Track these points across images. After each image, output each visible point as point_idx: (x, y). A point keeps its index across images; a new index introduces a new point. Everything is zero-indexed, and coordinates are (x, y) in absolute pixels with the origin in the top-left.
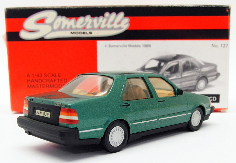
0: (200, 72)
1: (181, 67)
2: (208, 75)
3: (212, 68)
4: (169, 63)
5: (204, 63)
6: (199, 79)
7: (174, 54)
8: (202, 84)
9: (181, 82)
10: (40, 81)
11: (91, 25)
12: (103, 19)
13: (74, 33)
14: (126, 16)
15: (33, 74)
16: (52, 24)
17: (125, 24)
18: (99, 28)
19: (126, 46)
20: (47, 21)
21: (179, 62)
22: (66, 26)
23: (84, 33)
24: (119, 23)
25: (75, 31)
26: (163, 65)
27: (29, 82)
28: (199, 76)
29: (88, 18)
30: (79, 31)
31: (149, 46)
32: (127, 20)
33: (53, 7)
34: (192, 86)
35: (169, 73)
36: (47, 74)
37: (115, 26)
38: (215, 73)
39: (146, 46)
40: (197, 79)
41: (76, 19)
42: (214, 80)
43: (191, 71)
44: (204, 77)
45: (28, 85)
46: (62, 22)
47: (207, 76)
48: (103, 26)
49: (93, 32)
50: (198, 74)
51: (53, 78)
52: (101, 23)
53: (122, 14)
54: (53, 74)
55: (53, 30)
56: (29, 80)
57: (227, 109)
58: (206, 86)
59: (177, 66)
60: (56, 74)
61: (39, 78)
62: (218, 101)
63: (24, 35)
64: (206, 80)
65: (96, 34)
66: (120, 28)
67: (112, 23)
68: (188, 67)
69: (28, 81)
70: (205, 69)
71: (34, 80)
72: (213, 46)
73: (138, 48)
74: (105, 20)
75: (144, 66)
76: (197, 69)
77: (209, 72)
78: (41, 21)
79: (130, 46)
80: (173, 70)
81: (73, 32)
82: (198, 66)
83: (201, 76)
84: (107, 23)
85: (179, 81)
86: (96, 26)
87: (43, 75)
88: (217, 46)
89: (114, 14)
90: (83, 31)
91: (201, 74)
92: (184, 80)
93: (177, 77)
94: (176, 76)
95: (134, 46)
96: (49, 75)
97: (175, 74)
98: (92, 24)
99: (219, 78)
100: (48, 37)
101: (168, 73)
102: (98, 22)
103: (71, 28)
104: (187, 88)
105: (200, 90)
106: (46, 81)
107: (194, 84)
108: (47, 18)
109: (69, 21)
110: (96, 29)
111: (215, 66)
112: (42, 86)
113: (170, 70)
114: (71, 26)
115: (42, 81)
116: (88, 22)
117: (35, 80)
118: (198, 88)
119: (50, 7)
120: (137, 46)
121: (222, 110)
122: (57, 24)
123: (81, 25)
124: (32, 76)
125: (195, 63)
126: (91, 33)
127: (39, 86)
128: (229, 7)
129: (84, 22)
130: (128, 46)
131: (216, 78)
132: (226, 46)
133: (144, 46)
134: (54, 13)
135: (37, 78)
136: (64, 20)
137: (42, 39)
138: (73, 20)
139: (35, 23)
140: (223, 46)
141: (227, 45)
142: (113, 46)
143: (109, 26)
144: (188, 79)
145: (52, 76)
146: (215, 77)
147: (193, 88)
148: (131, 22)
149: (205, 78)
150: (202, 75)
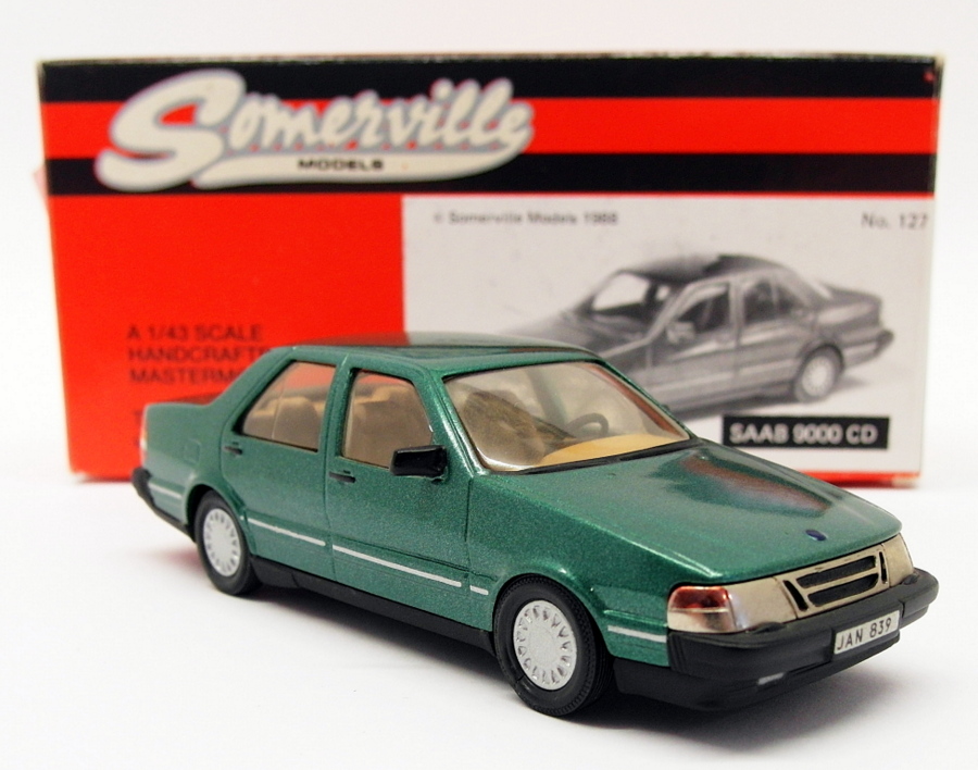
0: (812, 326)
2: (846, 338)
4: (690, 288)
6: (808, 355)
8: (819, 374)
9: (736, 367)
10: (181, 354)
12: (426, 110)
16: (223, 129)
17: (517, 130)
18: (412, 145)
19: (518, 219)
21: (728, 285)
22: (280, 135)
23: (351, 165)
24: (492, 125)
25: (316, 157)
29: (368, 104)
30: (331, 157)
32: (522, 112)
33: (226, 61)
37: (477, 135)
38: (872, 332)
40: (798, 356)
41: (322, 109)
44: (830, 347)
46: (262, 122)
48: (426, 136)
51: (231, 343)
52: (420, 125)
53: (501, 90)
55: (229, 153)
57: (917, 474)
59: (721, 302)
62: (881, 442)
65: (397, 167)
66: (495, 146)
67: (464, 124)
70: (833, 316)
71: (156, 353)
72: (868, 220)
73: (566, 228)
74: (435, 111)
77: (849, 326)
78: (182, 116)
79: (535, 218)
81: (307, 158)
83: (817, 343)
84: (441, 123)
86: (399, 135)
88: (883, 223)
89: (470, 90)
90: (347, 157)
92: (748, 356)
94: (719, 341)
96: (216, 333)
98: (384, 127)
100: (210, 178)
101: (685, 330)
102: (406, 119)
103: (299, 145)
104: (758, 391)
105: (810, 399)
107: (788, 375)
109: (293, 115)
111: (875, 304)
112: (187, 375)
113: (692, 315)
116: (367, 122)
117: (161, 351)
118: (803, 390)
121: (897, 481)
122: (246, 125)
123: (341, 130)
125: (793, 289)
126: (378, 165)
127: (177, 375)
128: (938, 63)
129: (352, 119)
130: (525, 217)
132: (920, 221)
134: (232, 85)
135: (167, 343)
136: (271, 113)
137: (185, 188)
138: (307, 113)
140: (908, 221)
141: (925, 217)
143: (451, 136)
146: (870, 348)
147: (783, 390)
148: (538, 123)
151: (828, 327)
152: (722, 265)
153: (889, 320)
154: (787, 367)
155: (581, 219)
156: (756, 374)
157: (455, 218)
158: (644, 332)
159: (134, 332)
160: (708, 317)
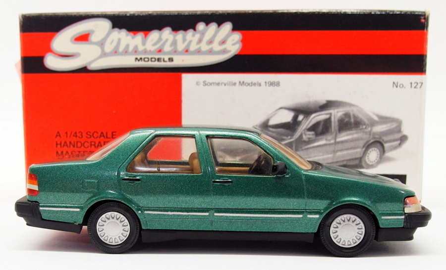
0: (370, 133)
1: (334, 124)
2: (385, 139)
3: (394, 125)
4: (313, 115)
5: (378, 116)
6: (368, 146)
7: (322, 99)
8: (373, 155)
9: (334, 152)
10: (79, 144)
11: (171, 45)
12: (193, 36)
13: (141, 59)
14: (235, 29)
15: (66, 133)
16: (101, 44)
17: (234, 44)
19: (235, 84)
20: (93, 38)
21: (331, 114)
22: (127, 46)
23: (159, 60)
24: (223, 42)
25: (143, 57)
26: (303, 119)
27: (59, 146)
28: (367, 142)
29: (167, 32)
30: (150, 57)
31: (278, 84)
32: (237, 36)
34: (356, 159)
35: (313, 135)
36: (92, 133)
37: (216, 47)
38: (398, 136)
39: (272, 84)
40: (363, 147)
41: (146, 35)
42: (395, 148)
43: (354, 131)
44: (378, 143)
45: (57, 152)
46: (119, 40)
47: (383, 140)
48: (193, 47)
49: (175, 57)
50: (366, 137)
52: (190, 42)
53: (228, 26)
54: (102, 133)
55: (104, 55)
56: (59, 143)
58: (382, 159)
59: (327, 122)
60: (107, 133)
61: (78, 139)
63: (51, 62)
64: (381, 148)
65: (180, 61)
66: (224, 52)
67: (210, 42)
68: (348, 123)
69: (57, 144)
70: (379, 129)
71: (68, 143)
72: (395, 85)
74: (198, 36)
75: (268, 121)
76: (364, 127)
78: (83, 38)
79: (242, 84)
80: (320, 128)
81: (139, 57)
82: (367, 122)
83: (372, 141)
84: (200, 41)
85: (332, 148)
87: (84, 135)
88: (402, 86)
89: (213, 26)
90: (157, 57)
91: (371, 137)
92: (340, 147)
93: (328, 142)
94: (326, 140)
95: (249, 84)
96: (95, 135)
97: (324, 137)
98: (174, 43)
99: (406, 145)
100: (94, 66)
101: (311, 134)
102: (184, 40)
104: (345, 163)
105: (369, 166)
106: (89, 145)
107: (358, 156)
108: (93, 31)
109: (133, 38)
110: (181, 53)
111: (399, 123)
113: (314, 128)
114: (136, 47)
115: (83, 145)
116: (167, 40)
117: (70, 143)
118: (366, 162)
119: (100, 13)
120: (255, 84)
122: (112, 43)
123: (154, 45)
124: (66, 135)
125: (360, 116)
126: (171, 60)
128: (427, 15)
129: (160, 39)
130: (238, 83)
131: (400, 144)
133: (267, 84)
134: (106, 24)
135: (73, 139)
136: (123, 36)
137: (84, 70)
138: (140, 36)
139: (71, 41)
140: (414, 85)
141: (422, 83)
142: (211, 84)
143: (204, 47)
144: (347, 145)
145: (101, 136)
146: (397, 143)
148: (244, 41)
149: (378, 145)
150: (375, 138)
151: (377, 133)
152: (328, 105)
153: (405, 130)
154: (358, 151)
155: (263, 84)
156: (344, 155)
157: (205, 84)
158: (292, 136)
159: (58, 135)
160: (321, 129)
